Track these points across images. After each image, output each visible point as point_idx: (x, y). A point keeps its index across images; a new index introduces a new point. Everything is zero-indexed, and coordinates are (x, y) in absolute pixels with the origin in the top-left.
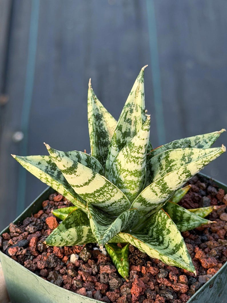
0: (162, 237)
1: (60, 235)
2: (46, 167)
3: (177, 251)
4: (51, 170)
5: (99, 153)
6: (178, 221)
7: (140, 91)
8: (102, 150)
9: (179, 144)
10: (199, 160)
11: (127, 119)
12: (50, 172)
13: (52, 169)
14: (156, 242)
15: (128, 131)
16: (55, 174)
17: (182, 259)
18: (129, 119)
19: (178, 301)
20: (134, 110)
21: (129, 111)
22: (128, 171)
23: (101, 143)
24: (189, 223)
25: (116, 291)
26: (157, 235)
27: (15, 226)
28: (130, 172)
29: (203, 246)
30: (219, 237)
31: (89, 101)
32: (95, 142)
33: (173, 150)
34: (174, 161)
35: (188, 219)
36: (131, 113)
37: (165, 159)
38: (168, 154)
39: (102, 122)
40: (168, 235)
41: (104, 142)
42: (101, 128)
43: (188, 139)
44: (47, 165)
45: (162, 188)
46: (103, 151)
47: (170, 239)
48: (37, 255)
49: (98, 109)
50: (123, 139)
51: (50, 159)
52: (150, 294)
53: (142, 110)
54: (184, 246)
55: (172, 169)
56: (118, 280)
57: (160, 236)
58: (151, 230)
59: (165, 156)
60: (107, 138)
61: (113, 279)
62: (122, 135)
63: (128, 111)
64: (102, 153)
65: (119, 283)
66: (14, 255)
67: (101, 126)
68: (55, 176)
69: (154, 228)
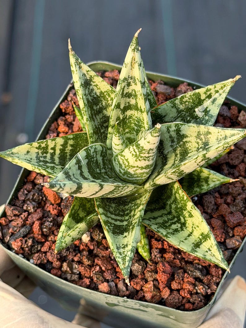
0: (183, 218)
1: (70, 237)
2: (37, 153)
3: (204, 242)
4: (43, 155)
5: (95, 125)
6: (196, 180)
7: (136, 62)
8: (97, 120)
9: (187, 98)
10: (219, 147)
11: (124, 94)
12: (42, 157)
13: (43, 153)
14: (177, 224)
15: (127, 104)
16: (47, 158)
17: (211, 253)
18: (127, 93)
19: (209, 277)
20: (132, 83)
21: (126, 86)
22: (137, 167)
23: (94, 112)
24: (209, 184)
25: (140, 277)
26: (178, 215)
27: (11, 209)
28: (140, 168)
29: (223, 192)
30: (239, 174)
31: (73, 68)
32: (89, 118)
33: (185, 124)
34: (187, 136)
35: (206, 179)
36: (129, 87)
37: (176, 132)
38: (179, 127)
39: (92, 87)
40: (190, 218)
41: (98, 109)
42: (93, 94)
43: (197, 92)
44: (37, 151)
45: (178, 175)
46: (99, 120)
47: (194, 225)
48: (44, 240)
49: (84, 74)
50: (122, 115)
51: (39, 144)
52: (177, 277)
53: (141, 83)
54: (212, 237)
55: (186, 145)
56: (140, 265)
57: (181, 216)
58: (168, 205)
59: (175, 129)
60: (101, 103)
61: (135, 265)
62: (121, 111)
63: (124, 87)
64: (98, 123)
65: (142, 268)
66: (19, 248)
67: (92, 91)
68: (48, 160)
69: (172, 204)
